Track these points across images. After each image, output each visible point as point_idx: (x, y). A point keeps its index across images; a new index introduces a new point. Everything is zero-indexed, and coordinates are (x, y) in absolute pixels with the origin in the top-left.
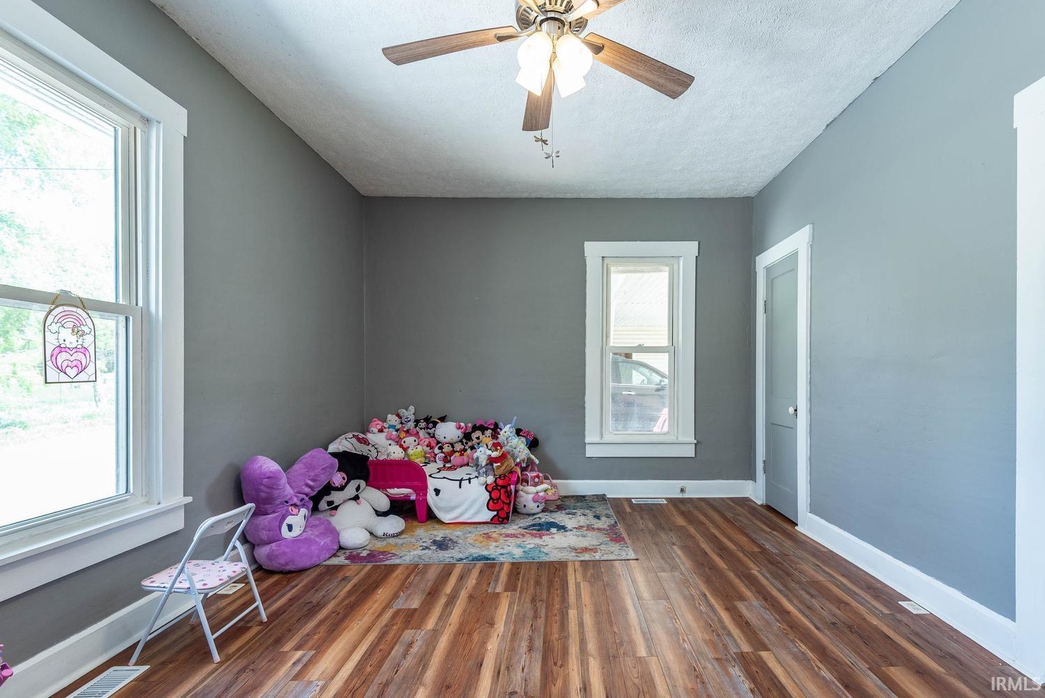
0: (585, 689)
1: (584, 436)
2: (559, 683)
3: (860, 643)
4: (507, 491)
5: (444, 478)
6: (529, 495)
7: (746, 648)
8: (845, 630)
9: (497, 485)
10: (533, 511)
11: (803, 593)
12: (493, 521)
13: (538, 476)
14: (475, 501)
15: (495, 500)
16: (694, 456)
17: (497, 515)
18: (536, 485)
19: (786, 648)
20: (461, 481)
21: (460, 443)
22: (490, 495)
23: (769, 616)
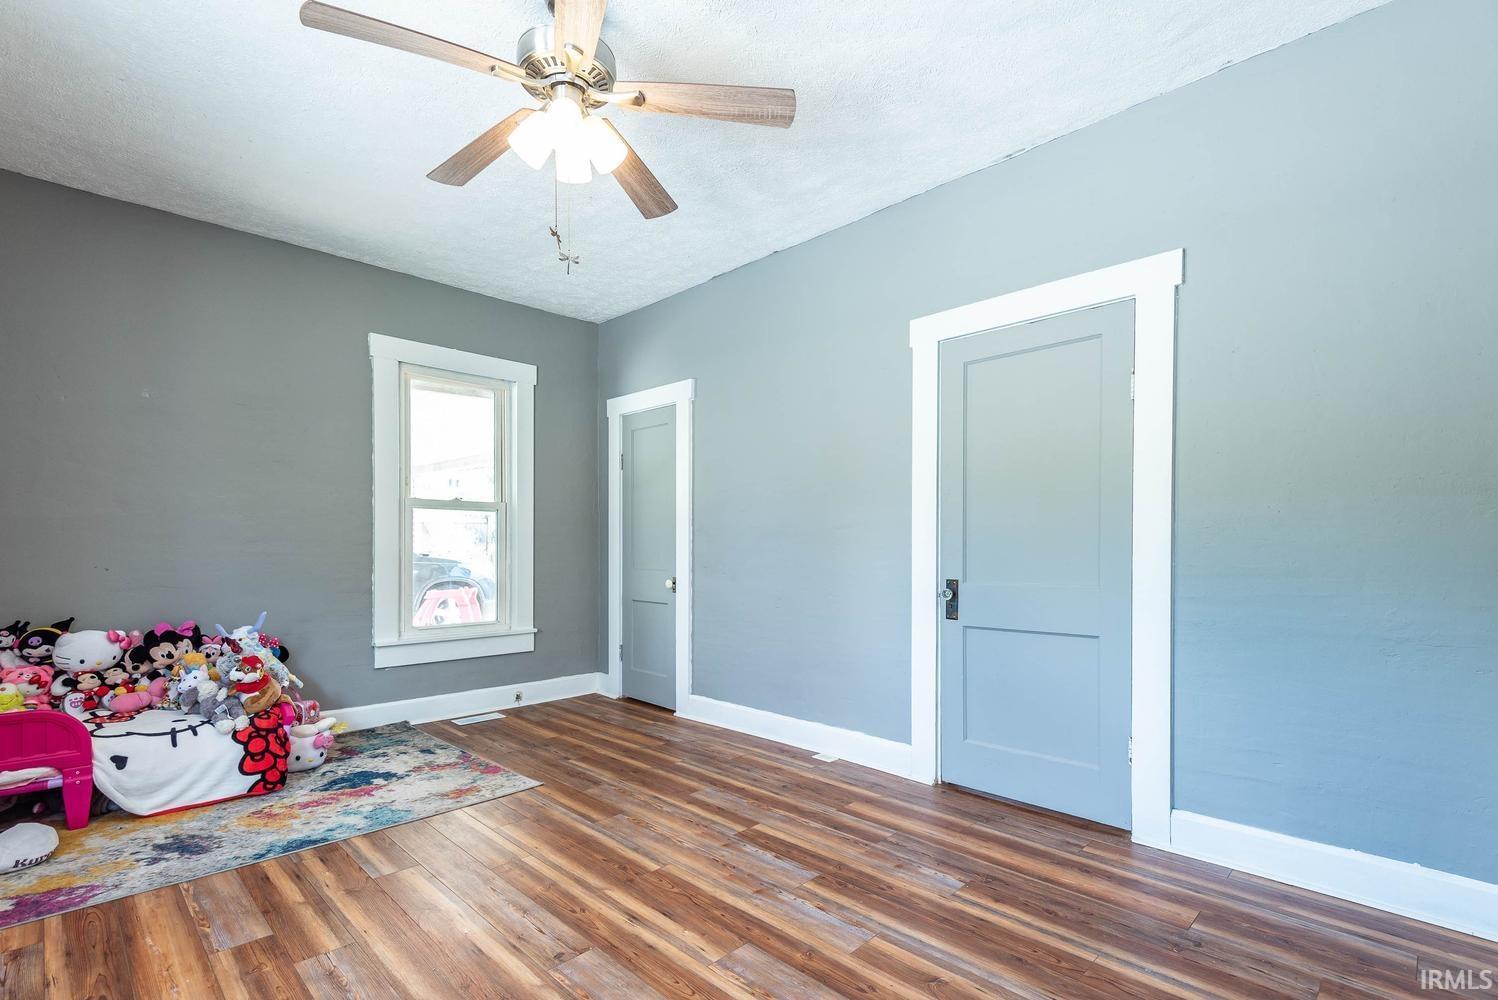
0: (634, 918)
1: (371, 636)
2: (599, 924)
3: (814, 794)
4: (278, 737)
5: (128, 734)
6: (305, 741)
7: (740, 829)
8: (798, 789)
9: (258, 730)
10: (312, 765)
11: (738, 770)
12: (252, 792)
13: (314, 707)
14: (211, 765)
15: (257, 754)
16: (532, 649)
17: (263, 779)
18: (313, 721)
19: (770, 817)
20: (173, 733)
21: (120, 670)
22: (246, 749)
23: (734, 797)
